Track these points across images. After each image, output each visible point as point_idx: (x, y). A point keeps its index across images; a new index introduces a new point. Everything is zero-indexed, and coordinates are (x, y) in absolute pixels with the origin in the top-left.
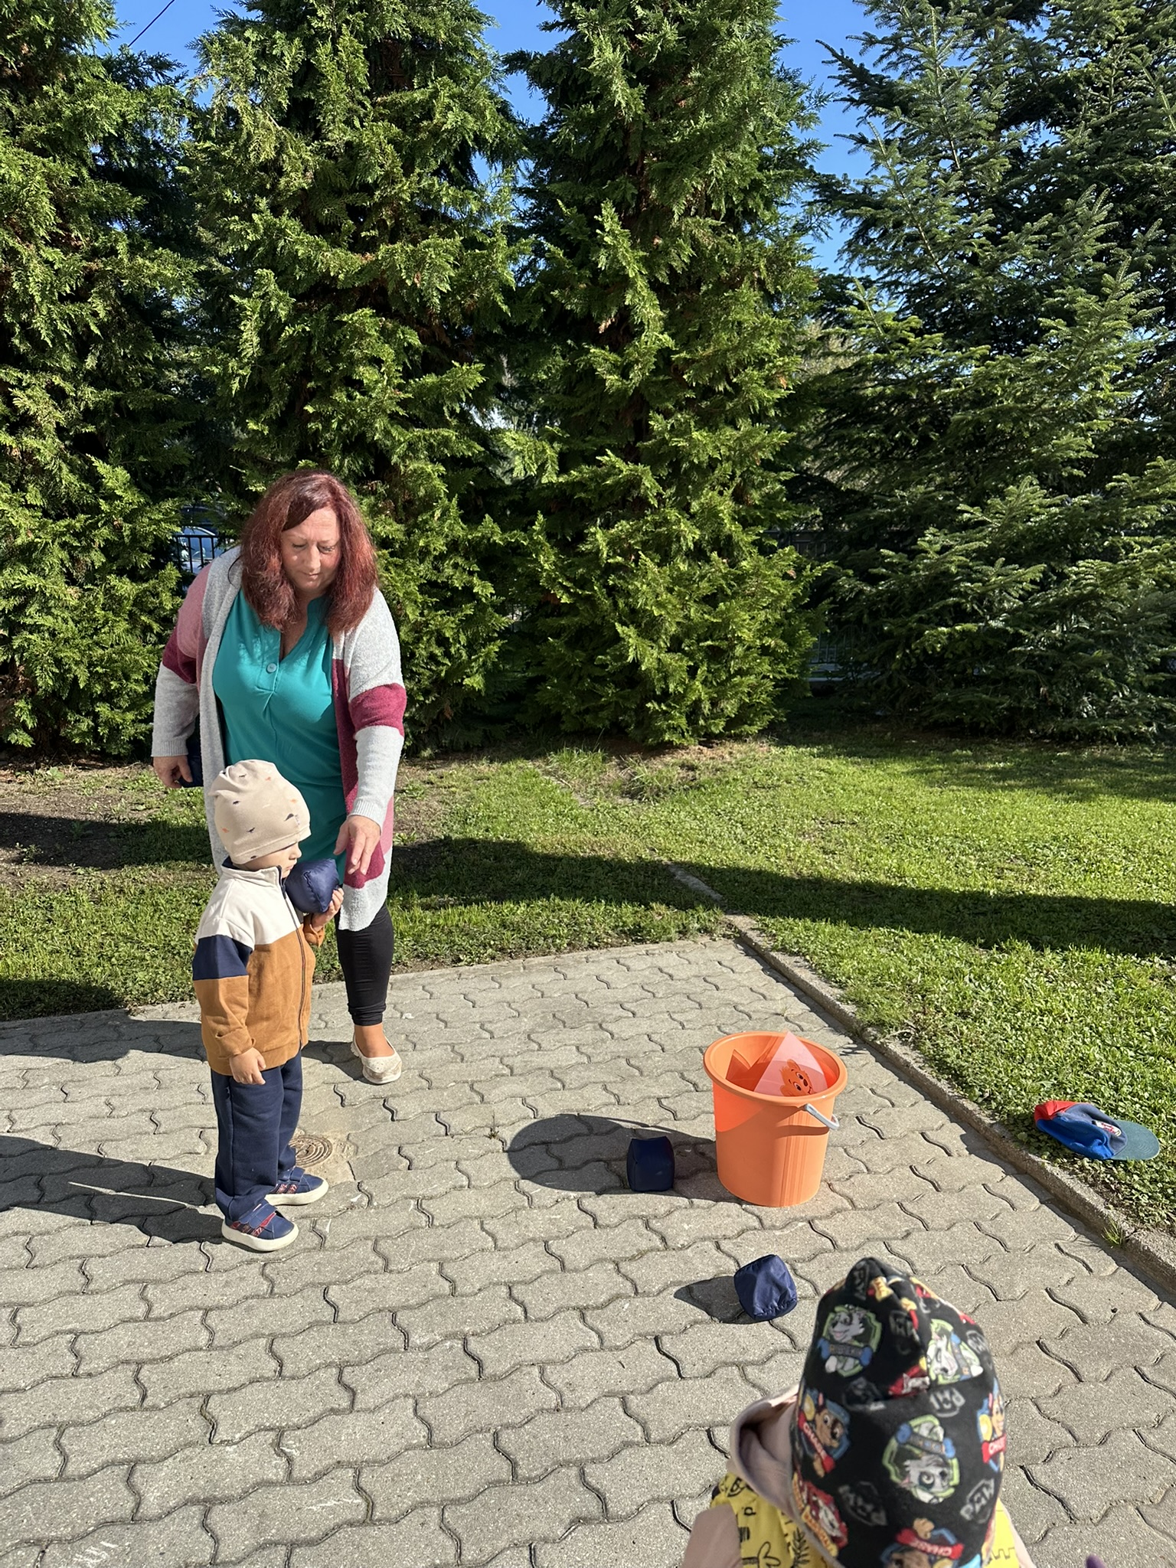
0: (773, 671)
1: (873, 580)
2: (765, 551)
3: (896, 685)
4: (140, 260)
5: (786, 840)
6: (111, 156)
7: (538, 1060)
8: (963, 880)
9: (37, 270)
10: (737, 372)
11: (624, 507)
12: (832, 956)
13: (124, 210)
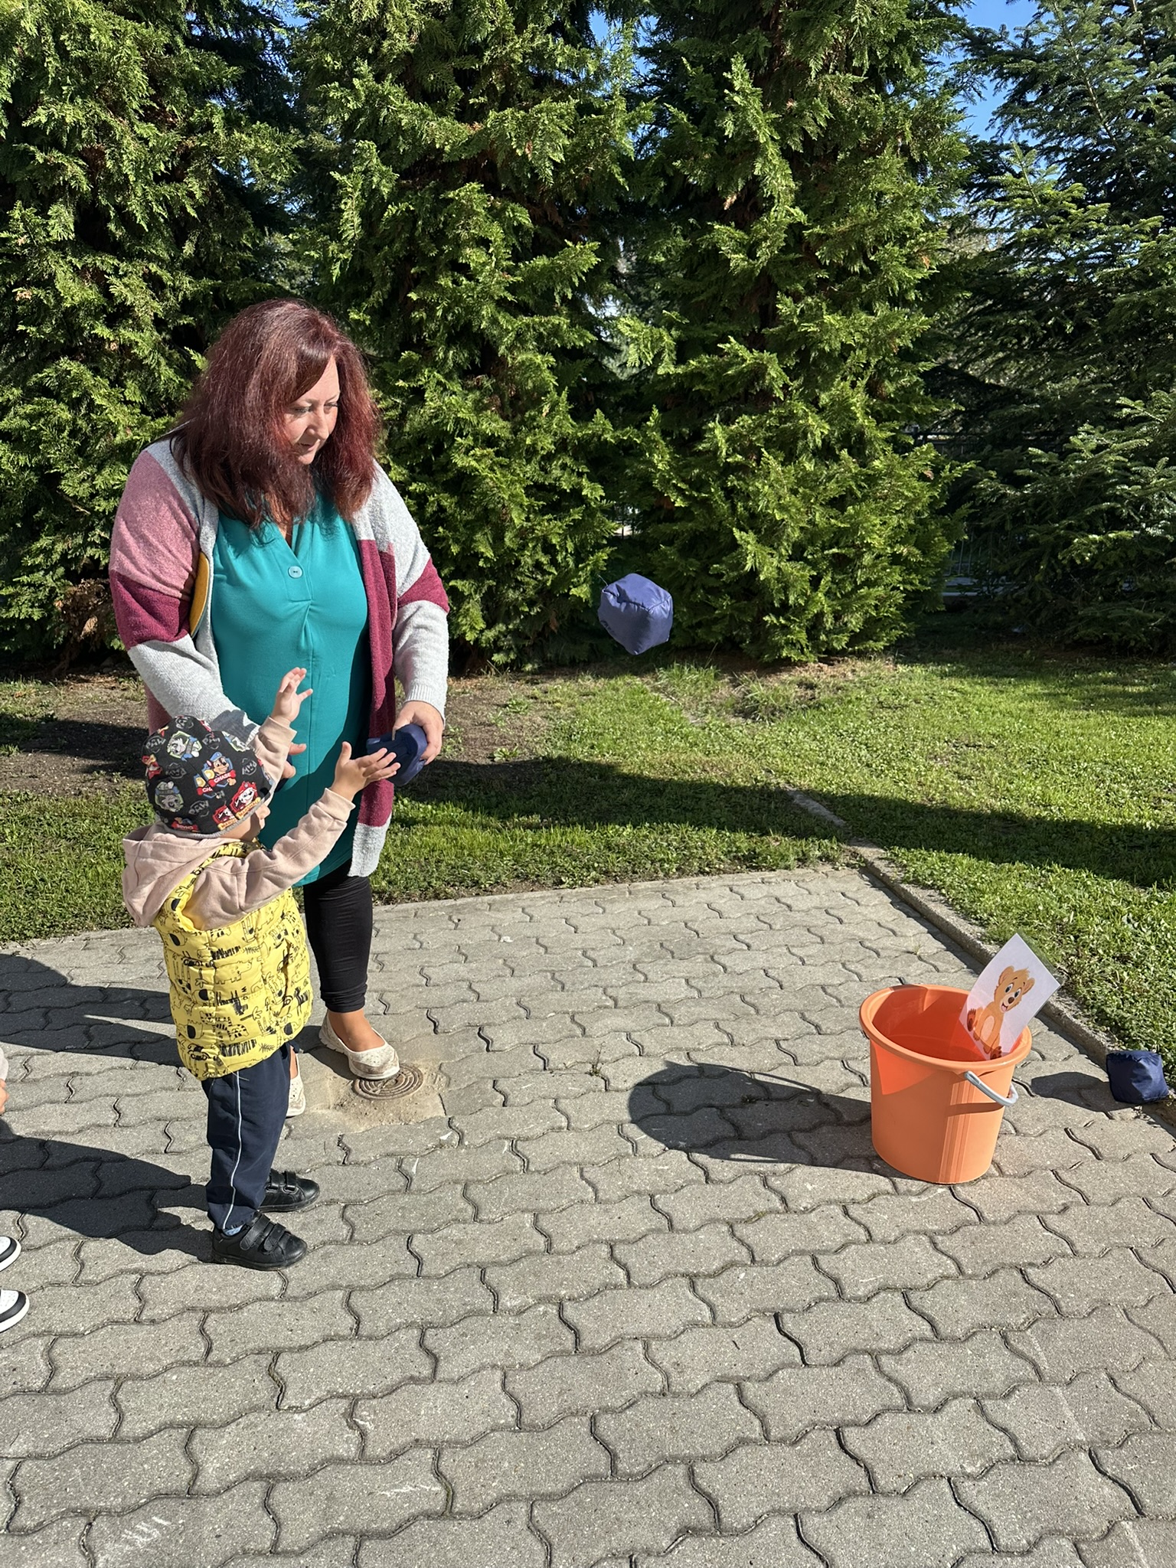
0: (904, 582)
1: (1018, 483)
2: (901, 448)
3: (1038, 598)
4: (237, 135)
5: (916, 764)
6: (206, 23)
7: (643, 992)
8: (1116, 811)
9: (131, 146)
10: (876, 249)
11: (746, 401)
12: (971, 890)
13: (220, 81)
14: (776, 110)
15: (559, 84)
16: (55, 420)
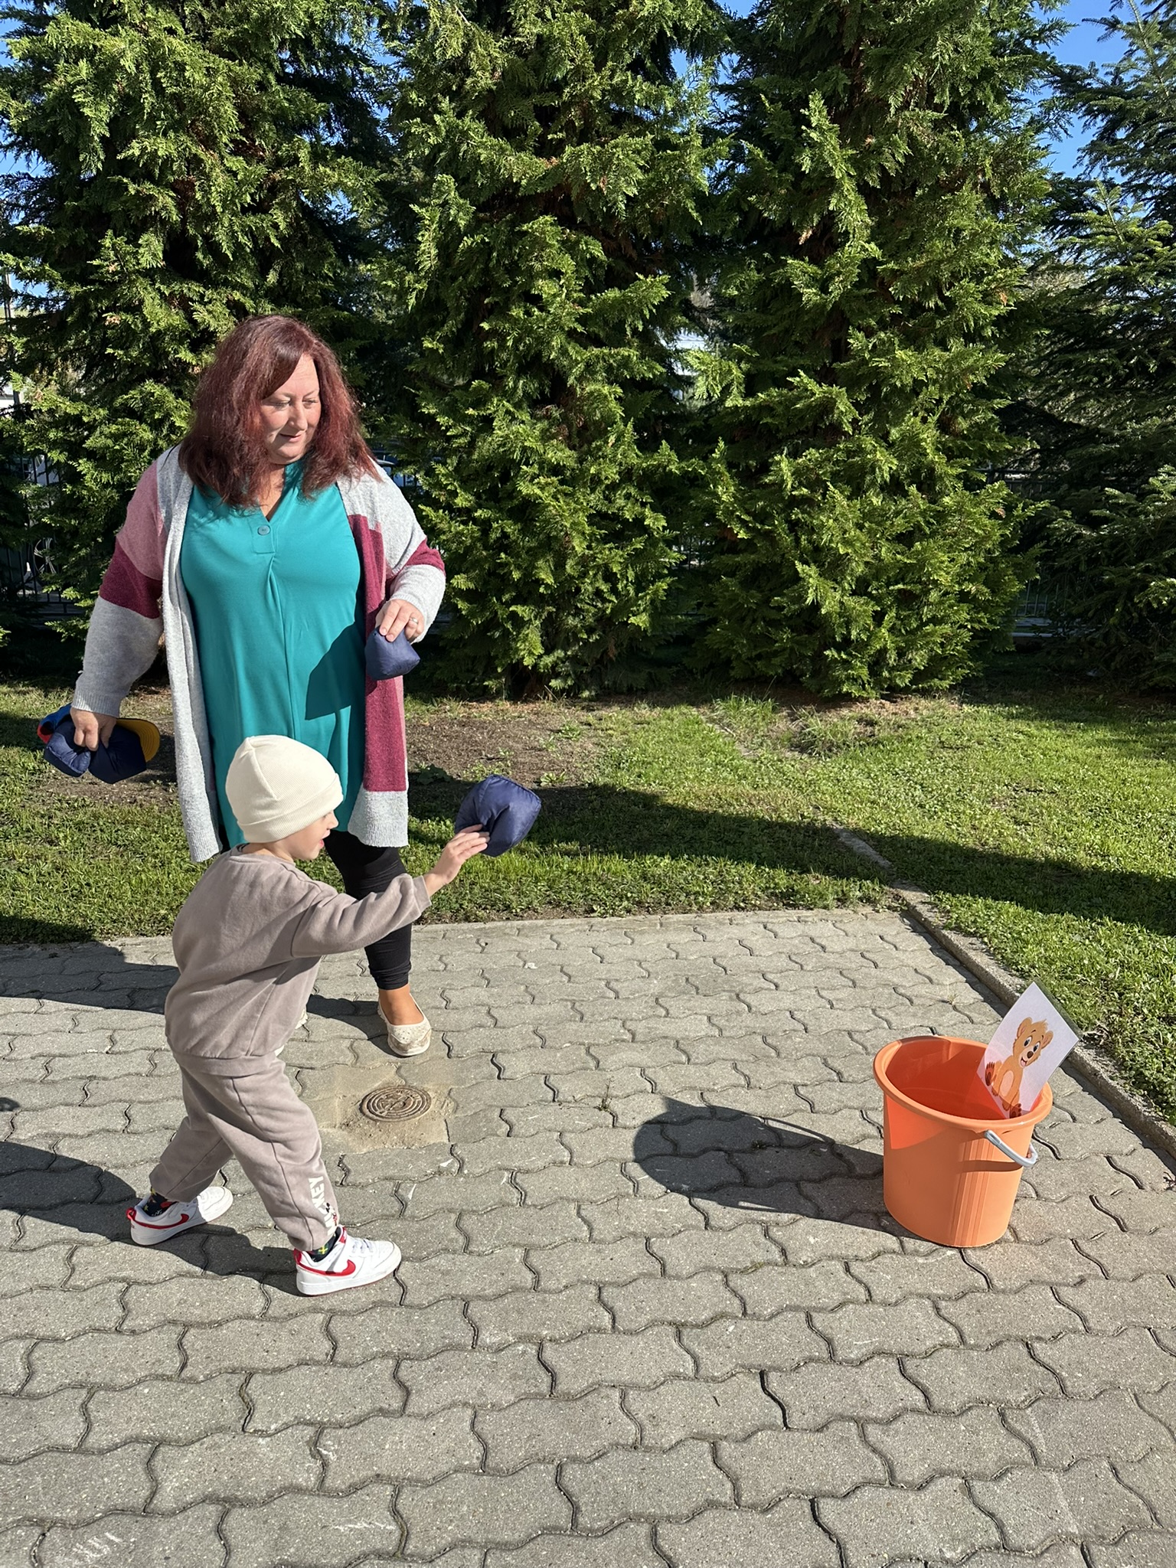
0: (971, 621)
1: (1095, 523)
2: (971, 485)
3: (1113, 641)
4: (321, 168)
5: (971, 807)
6: (297, 60)
7: (664, 1027)
9: (220, 179)
10: (952, 285)
11: (815, 434)
12: (1015, 939)
13: (307, 116)
14: (853, 145)
15: (639, 120)
16: (137, 440)
